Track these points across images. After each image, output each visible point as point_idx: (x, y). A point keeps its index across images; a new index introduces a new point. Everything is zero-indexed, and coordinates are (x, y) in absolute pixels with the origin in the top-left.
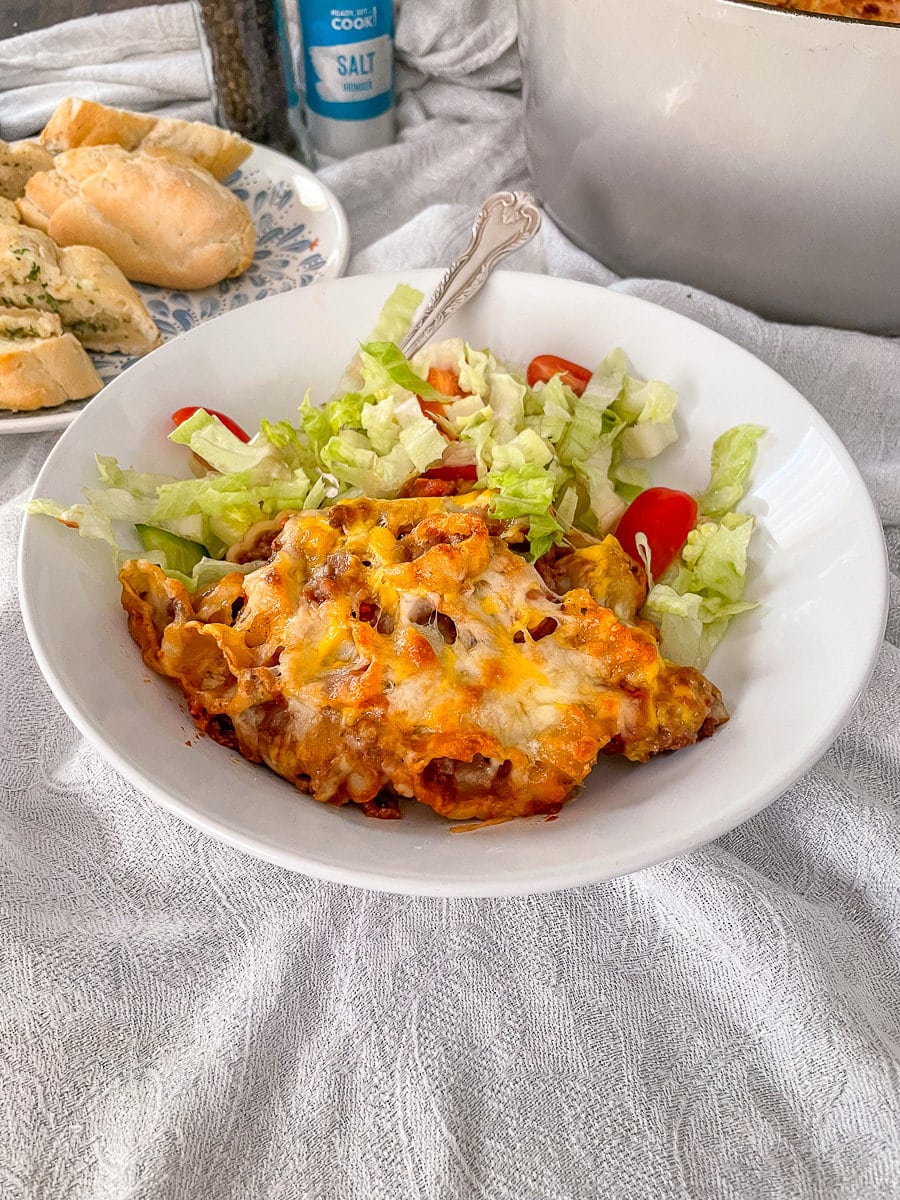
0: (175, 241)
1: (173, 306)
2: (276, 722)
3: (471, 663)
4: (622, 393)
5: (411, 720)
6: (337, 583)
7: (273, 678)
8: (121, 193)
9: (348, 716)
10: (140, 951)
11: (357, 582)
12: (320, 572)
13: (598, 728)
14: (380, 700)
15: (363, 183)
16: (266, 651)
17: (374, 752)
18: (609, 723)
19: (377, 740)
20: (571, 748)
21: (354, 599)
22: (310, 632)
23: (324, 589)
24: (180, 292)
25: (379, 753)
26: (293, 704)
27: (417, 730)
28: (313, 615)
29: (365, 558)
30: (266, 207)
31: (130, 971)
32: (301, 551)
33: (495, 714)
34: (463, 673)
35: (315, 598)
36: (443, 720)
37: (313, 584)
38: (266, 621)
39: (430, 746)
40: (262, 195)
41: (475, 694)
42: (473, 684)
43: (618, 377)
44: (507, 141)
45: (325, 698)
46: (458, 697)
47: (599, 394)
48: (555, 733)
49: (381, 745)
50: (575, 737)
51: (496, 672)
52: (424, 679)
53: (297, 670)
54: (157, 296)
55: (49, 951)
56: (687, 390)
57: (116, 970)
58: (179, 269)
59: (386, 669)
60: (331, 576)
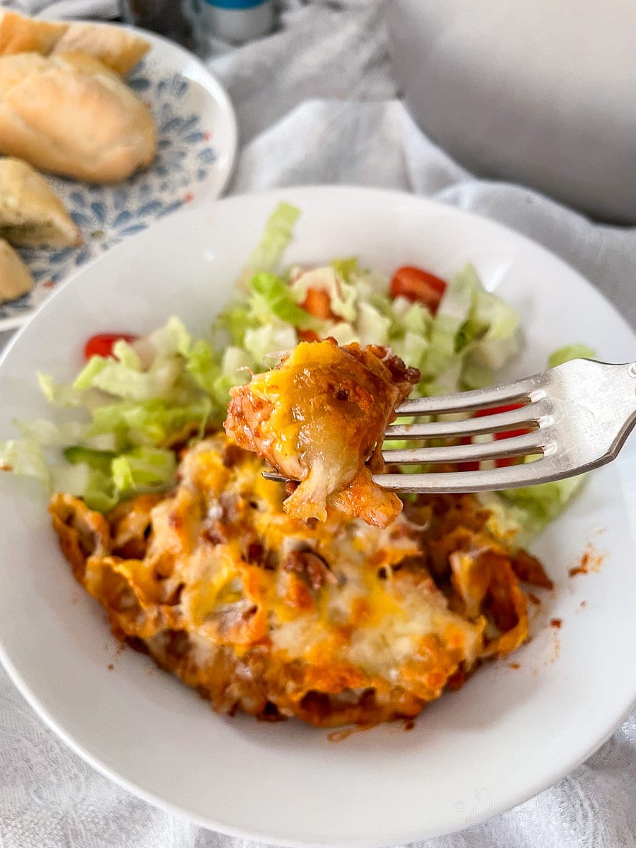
0: (86, 145)
1: (90, 197)
2: (180, 647)
3: (343, 602)
4: (472, 311)
5: (291, 656)
6: (230, 528)
7: (176, 616)
8: (39, 104)
9: (239, 652)
10: (83, 818)
11: (246, 526)
12: (215, 511)
13: (446, 660)
14: (266, 641)
15: (248, 72)
16: (170, 586)
17: (261, 683)
18: (456, 653)
19: (264, 671)
20: (424, 679)
21: (243, 542)
22: (207, 571)
23: (217, 532)
24: (95, 185)
25: (265, 683)
26: (193, 637)
27: (297, 662)
28: (209, 556)
29: (253, 499)
30: (167, 96)
31: (76, 834)
32: (199, 487)
33: (362, 651)
34: (336, 612)
35: (212, 540)
36: (319, 655)
37: (209, 523)
38: (170, 558)
39: (307, 679)
40: (162, 85)
41: (346, 632)
42: (344, 623)
43: (468, 292)
44: (371, 27)
45: (221, 639)
46: (331, 638)
47: (452, 312)
48: (410, 663)
49: (267, 676)
50: (427, 667)
51: (363, 609)
52: (301, 622)
53: (197, 607)
54: (78, 188)
55: (13, 824)
56: (527, 305)
57: (66, 835)
58: (92, 169)
59: (270, 614)
60: (224, 519)
